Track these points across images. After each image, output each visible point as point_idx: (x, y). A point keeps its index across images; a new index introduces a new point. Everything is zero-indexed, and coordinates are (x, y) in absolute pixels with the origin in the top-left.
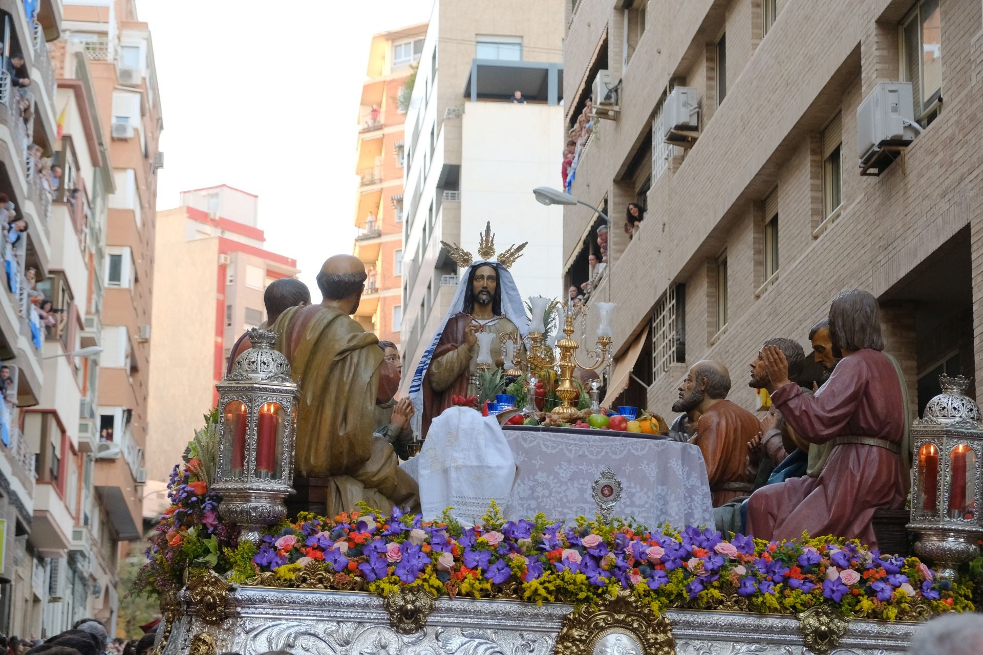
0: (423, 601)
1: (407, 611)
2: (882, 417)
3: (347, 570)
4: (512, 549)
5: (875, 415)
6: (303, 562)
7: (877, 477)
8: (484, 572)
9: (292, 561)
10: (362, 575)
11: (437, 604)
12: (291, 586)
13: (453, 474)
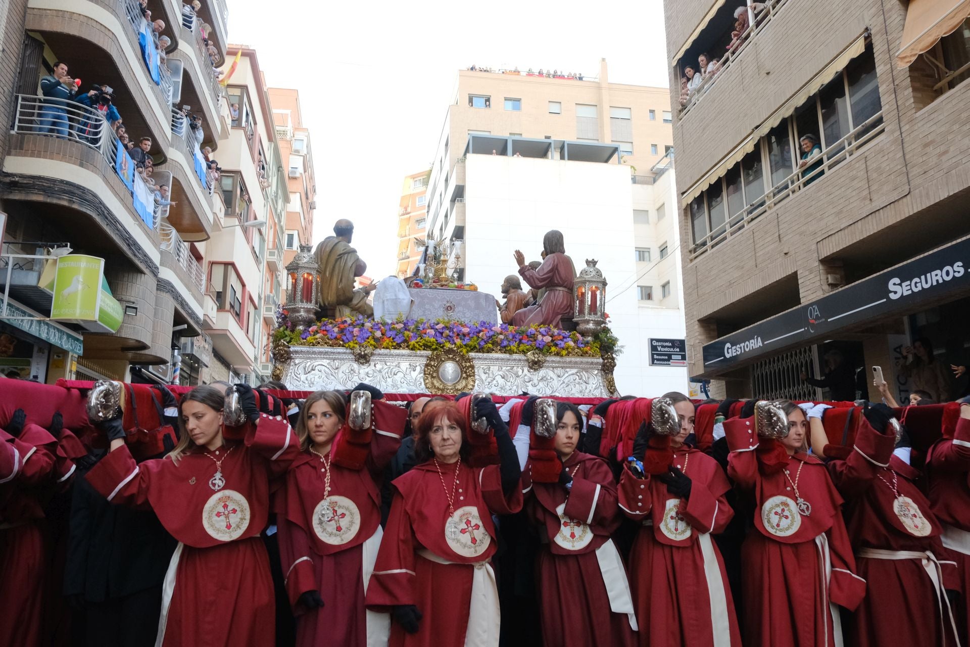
0: (368, 351)
1: (362, 355)
2: (563, 278)
3: (336, 338)
4: (406, 329)
5: (561, 278)
6: (318, 336)
7: (562, 302)
8: (393, 339)
9: (314, 335)
10: (343, 341)
11: (374, 352)
12: (313, 345)
13: (386, 303)
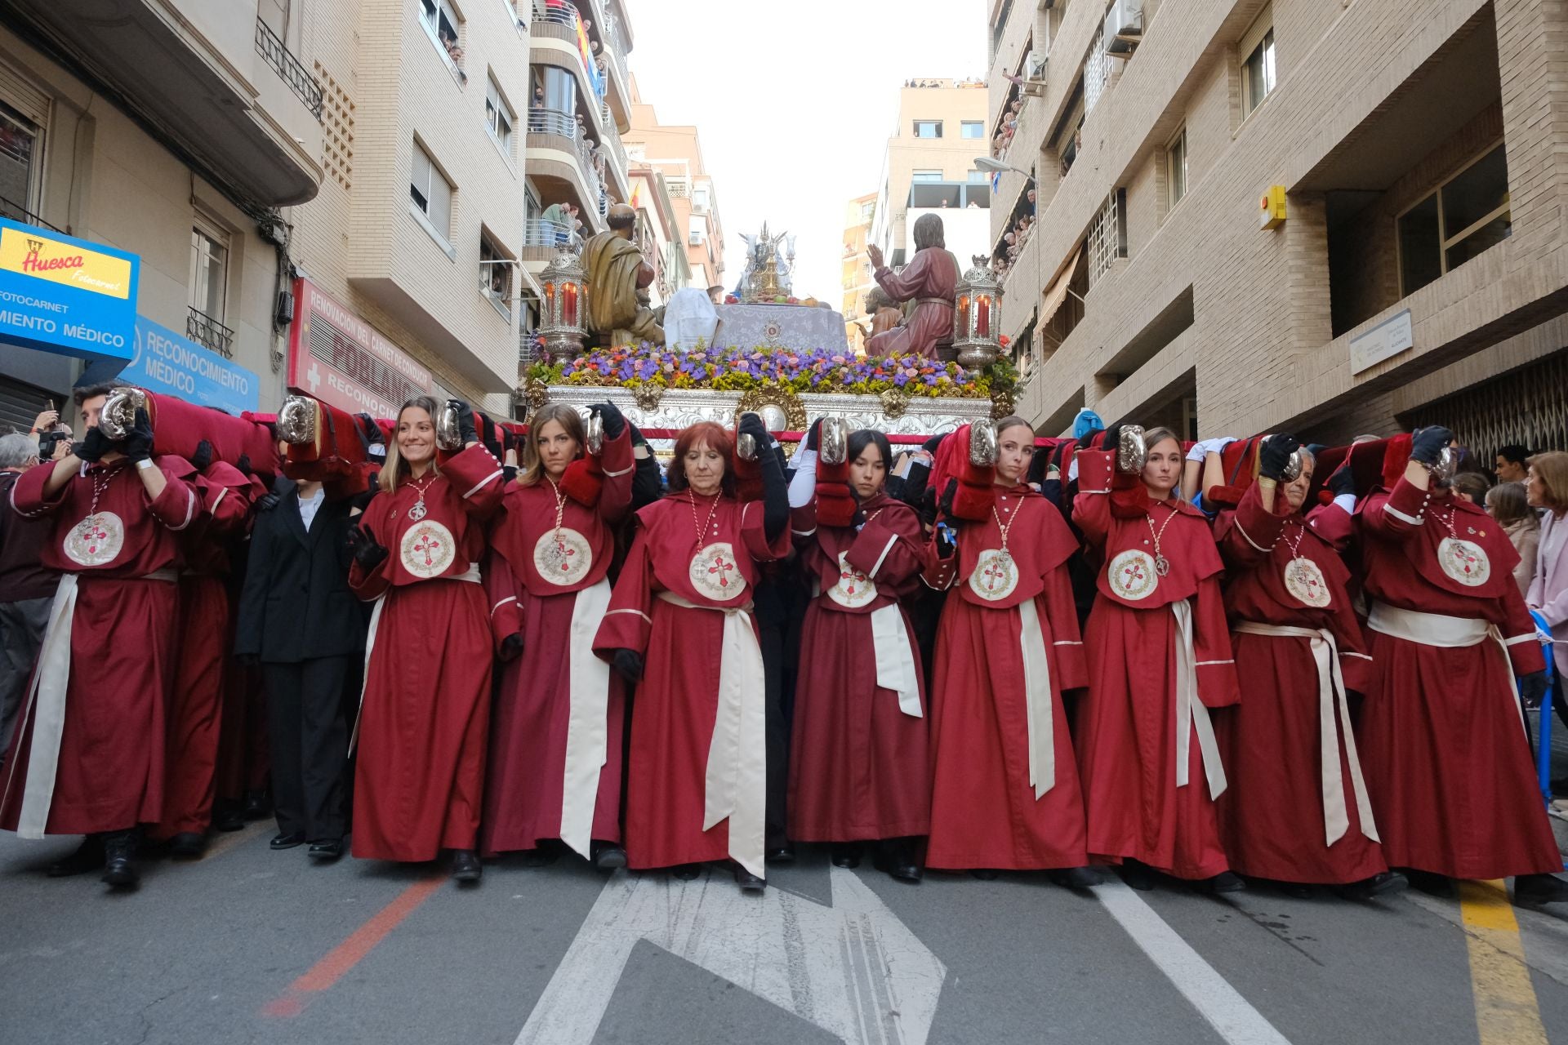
0: (655, 391)
1: (647, 397)
2: (941, 285)
3: (610, 374)
4: (709, 361)
5: (937, 285)
6: (585, 371)
7: (938, 321)
8: (690, 374)
9: (580, 371)
10: (620, 377)
11: (664, 393)
12: (579, 384)
13: (681, 324)
